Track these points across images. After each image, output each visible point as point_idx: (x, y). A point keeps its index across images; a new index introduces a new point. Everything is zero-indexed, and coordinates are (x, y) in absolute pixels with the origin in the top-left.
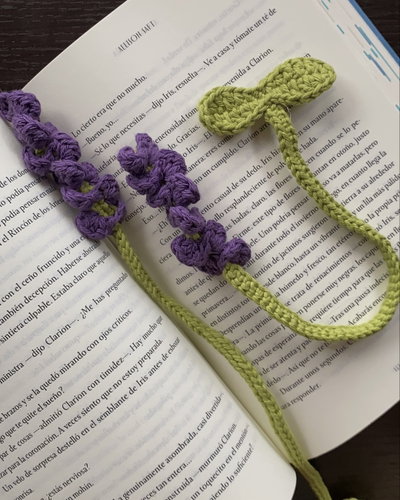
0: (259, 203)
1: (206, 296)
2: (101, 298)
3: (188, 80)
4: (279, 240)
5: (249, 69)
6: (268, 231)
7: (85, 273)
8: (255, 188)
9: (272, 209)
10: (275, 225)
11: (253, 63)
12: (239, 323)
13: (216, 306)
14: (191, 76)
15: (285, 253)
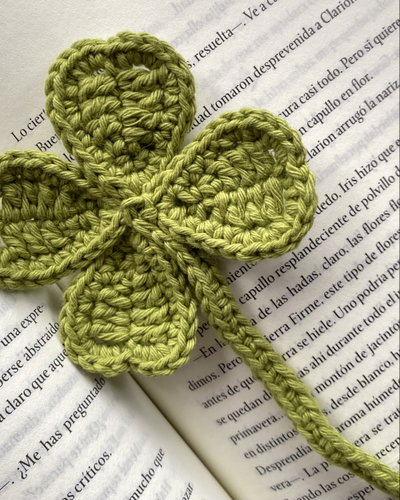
0: (335, 259)
1: (240, 413)
2: (56, 437)
3: (216, 44)
4: (367, 322)
5: (320, 27)
6: (349, 307)
7: (27, 393)
8: (329, 233)
9: (358, 270)
10: (362, 297)
11: (327, 17)
12: (294, 458)
13: (256, 429)
14: (223, 37)
15: (376, 345)
